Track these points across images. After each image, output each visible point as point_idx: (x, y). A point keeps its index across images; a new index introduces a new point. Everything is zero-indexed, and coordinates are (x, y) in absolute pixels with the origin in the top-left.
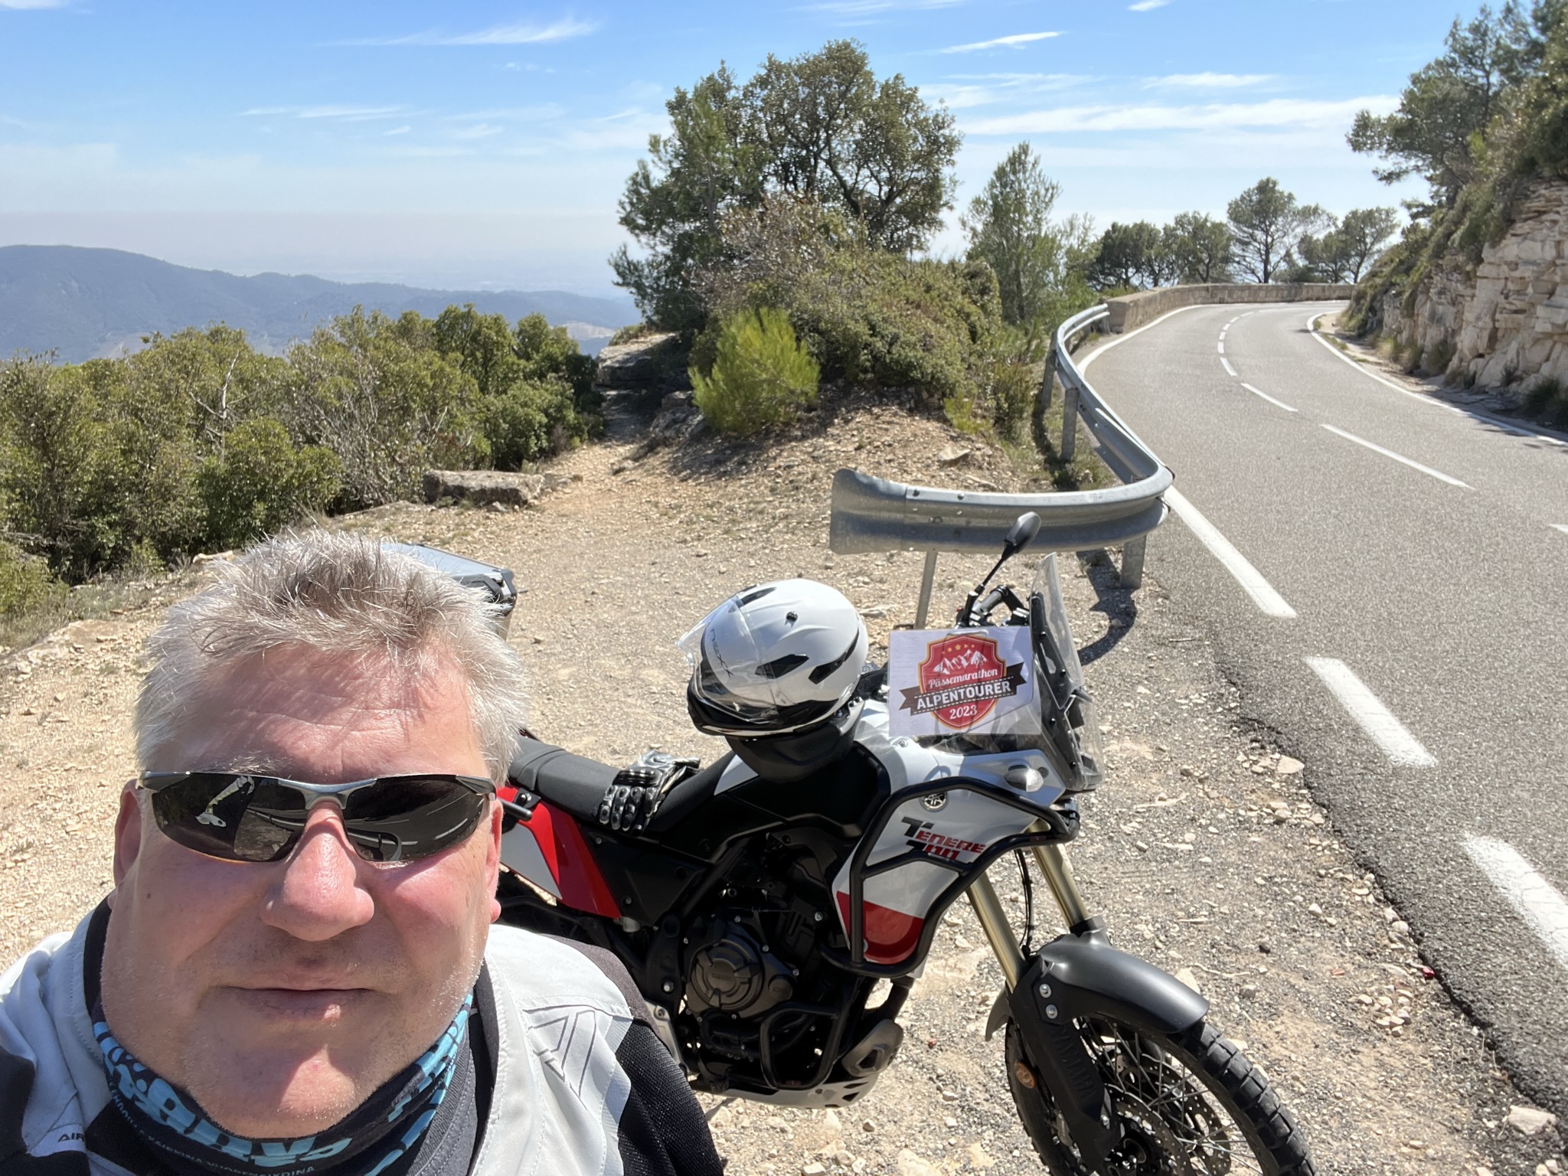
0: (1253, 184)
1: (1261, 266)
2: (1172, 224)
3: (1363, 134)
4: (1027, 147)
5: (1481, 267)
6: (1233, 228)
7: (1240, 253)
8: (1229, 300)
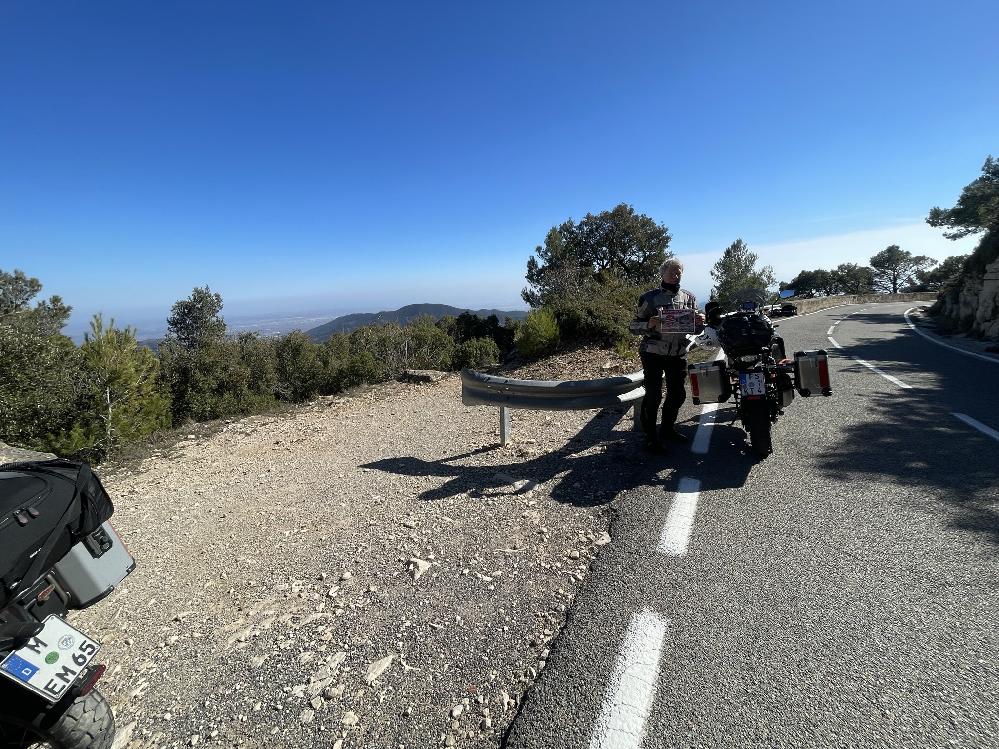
0: (885, 248)
1: (892, 286)
2: (836, 269)
3: (937, 218)
4: (741, 240)
5: (986, 274)
6: (875, 270)
7: (879, 280)
8: (869, 301)
